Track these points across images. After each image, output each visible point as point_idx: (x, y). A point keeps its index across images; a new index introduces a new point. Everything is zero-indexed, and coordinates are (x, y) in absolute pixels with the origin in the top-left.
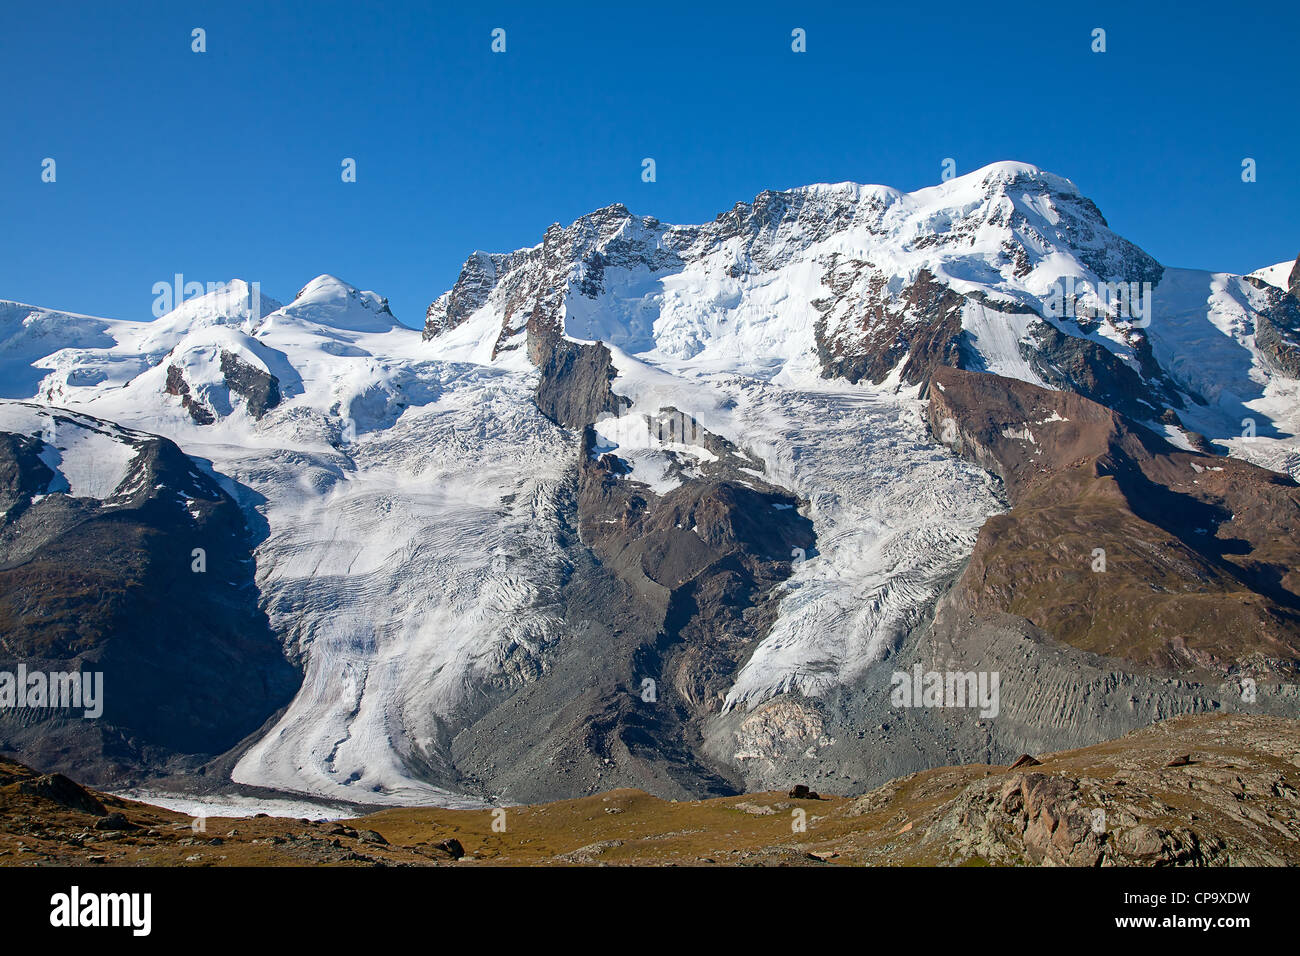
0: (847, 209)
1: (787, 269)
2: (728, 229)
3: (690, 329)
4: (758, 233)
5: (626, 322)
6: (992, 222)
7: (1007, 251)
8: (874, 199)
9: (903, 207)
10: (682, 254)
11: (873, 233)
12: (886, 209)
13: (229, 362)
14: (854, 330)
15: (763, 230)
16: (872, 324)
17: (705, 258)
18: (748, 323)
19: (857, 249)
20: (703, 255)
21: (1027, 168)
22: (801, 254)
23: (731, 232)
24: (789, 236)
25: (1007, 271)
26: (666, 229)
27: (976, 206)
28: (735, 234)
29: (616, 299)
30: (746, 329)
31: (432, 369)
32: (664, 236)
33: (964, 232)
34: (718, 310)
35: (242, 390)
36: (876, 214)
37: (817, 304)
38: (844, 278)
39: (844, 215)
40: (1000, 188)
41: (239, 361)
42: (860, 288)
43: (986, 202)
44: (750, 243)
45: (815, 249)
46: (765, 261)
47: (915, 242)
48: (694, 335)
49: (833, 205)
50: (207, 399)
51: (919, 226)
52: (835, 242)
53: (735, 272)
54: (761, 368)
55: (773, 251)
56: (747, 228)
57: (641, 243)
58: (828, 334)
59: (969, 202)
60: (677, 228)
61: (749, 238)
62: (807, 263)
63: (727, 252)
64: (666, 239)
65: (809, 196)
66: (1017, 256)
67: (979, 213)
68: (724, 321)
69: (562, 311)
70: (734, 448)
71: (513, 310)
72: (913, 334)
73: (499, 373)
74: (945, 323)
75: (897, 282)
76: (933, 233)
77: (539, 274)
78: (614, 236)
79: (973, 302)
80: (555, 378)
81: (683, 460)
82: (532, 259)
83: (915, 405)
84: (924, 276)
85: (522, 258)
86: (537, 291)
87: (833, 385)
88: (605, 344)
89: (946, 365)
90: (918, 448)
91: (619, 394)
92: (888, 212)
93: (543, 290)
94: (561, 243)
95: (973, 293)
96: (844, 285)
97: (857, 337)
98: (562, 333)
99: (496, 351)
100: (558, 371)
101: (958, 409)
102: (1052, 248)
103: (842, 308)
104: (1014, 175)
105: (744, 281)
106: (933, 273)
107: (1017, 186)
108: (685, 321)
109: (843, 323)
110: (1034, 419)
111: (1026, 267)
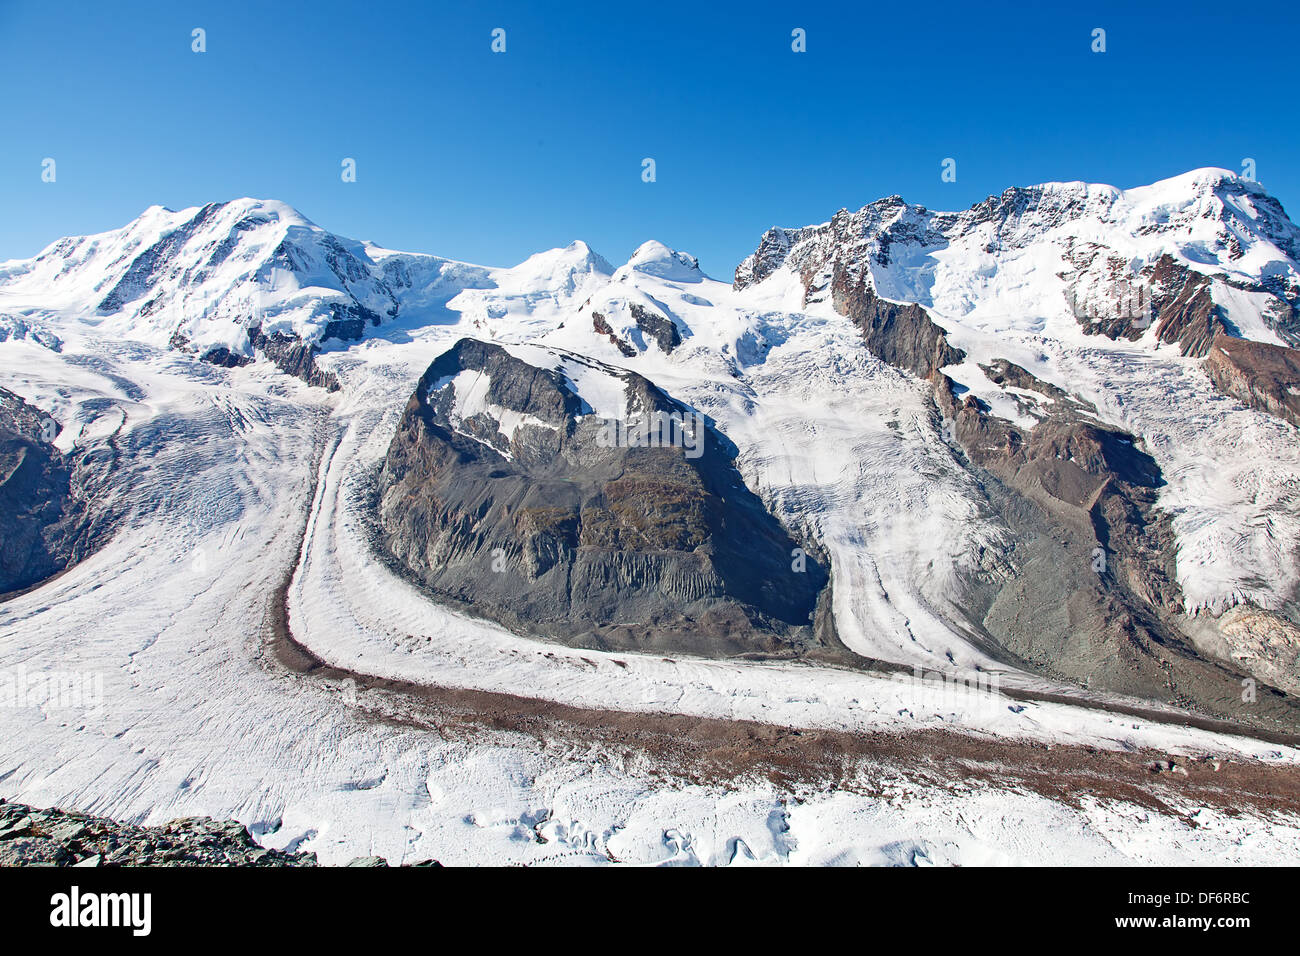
0: (1079, 203)
1: (1030, 248)
2: (981, 216)
3: (962, 292)
4: (1005, 220)
5: (912, 285)
6: (1205, 216)
7: (1221, 239)
8: (1101, 195)
9: (1125, 202)
10: (945, 234)
12: (1112, 203)
13: (636, 311)
15: (1010, 217)
16: (1119, 294)
17: (964, 238)
18: (1005, 289)
19: (1094, 234)
20: (962, 235)
21: (1228, 174)
22: (1041, 237)
23: (985, 217)
24: (1031, 222)
25: (1223, 255)
26: (932, 215)
27: (1190, 203)
28: (988, 220)
29: (901, 267)
30: (1004, 292)
31: (777, 318)
32: (931, 221)
33: (1179, 223)
34: (980, 277)
35: (651, 332)
36: (1104, 208)
37: (1062, 275)
38: (1083, 256)
39: (1075, 206)
40: (1209, 191)
41: (644, 310)
42: (1100, 264)
43: (1198, 200)
44: (1000, 227)
45: (1053, 233)
46: (1013, 241)
48: (965, 296)
49: (1066, 200)
50: (630, 337)
51: (1144, 218)
52: (1069, 227)
53: (990, 249)
54: (1031, 325)
55: (1019, 233)
56: (997, 216)
57: (914, 225)
58: (1080, 300)
59: (1185, 199)
60: (941, 214)
61: (999, 223)
62: (1048, 243)
63: (981, 233)
64: (933, 224)
66: (1230, 243)
67: (1193, 209)
68: (986, 286)
69: (870, 277)
70: (1064, 394)
71: (809, 272)
72: (1161, 304)
73: (823, 322)
74: (1195, 299)
75: (1137, 263)
76: (1154, 223)
77: (831, 246)
78: (894, 220)
79: (1218, 282)
80: (881, 329)
81: (1025, 401)
82: (820, 234)
83: (1190, 363)
84: (1166, 259)
85: (810, 233)
86: (833, 259)
87: (1101, 341)
88: (921, 306)
89: (1211, 332)
90: (1213, 399)
91: (955, 347)
92: (1114, 206)
93: (840, 259)
94: (850, 224)
95: (1218, 276)
96: (1084, 262)
97: (1110, 303)
98: (875, 295)
99: (805, 302)
100: (883, 323)
101: (1246, 370)
102: (1255, 237)
103: (1087, 280)
104: (1219, 179)
105: (998, 256)
106: (1175, 256)
107: (1221, 188)
108: (957, 286)
109: (1092, 292)
111: (1239, 252)
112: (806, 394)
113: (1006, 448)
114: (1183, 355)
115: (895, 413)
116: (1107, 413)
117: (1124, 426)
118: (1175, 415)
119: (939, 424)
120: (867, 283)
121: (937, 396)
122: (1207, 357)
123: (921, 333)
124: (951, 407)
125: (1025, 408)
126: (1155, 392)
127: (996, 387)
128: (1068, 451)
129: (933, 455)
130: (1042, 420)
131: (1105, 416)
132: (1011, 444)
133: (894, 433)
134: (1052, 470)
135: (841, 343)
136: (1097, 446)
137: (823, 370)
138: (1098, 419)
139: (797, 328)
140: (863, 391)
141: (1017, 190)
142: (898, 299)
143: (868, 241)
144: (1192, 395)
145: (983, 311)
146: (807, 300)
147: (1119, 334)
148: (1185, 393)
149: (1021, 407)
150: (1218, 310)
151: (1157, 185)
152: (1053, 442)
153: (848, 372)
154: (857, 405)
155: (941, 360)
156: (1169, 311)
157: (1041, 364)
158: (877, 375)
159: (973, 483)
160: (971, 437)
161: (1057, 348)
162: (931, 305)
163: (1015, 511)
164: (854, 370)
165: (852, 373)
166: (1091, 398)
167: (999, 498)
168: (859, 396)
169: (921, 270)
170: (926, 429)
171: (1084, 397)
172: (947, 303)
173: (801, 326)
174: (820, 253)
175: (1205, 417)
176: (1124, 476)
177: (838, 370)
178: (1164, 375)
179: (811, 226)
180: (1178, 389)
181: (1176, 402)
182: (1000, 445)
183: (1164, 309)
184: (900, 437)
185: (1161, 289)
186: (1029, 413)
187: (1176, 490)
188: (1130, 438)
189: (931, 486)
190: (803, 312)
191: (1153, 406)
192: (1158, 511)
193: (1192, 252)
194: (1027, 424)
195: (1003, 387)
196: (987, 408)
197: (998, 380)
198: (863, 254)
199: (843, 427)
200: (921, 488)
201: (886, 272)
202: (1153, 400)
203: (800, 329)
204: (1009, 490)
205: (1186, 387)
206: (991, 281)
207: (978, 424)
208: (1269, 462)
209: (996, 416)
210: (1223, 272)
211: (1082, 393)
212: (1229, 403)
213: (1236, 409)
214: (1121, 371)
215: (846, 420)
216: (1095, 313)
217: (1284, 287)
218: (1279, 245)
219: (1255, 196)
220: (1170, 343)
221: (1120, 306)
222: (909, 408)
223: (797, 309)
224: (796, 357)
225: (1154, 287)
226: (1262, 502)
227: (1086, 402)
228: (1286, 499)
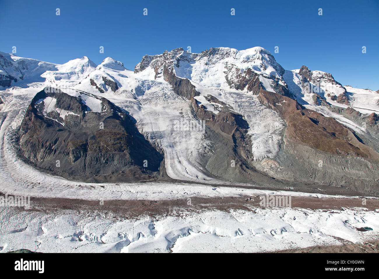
1: (217, 64)
2: (204, 55)
5: (186, 73)
6: (258, 59)
7: (261, 65)
8: (234, 51)
9: (240, 54)
10: (195, 59)
11: (235, 59)
12: (236, 54)
13: (104, 79)
14: (235, 79)
15: (211, 56)
16: (238, 78)
17: (200, 61)
18: (210, 75)
19: (232, 62)
20: (199, 60)
21: (263, 48)
22: (219, 61)
23: (205, 55)
24: (217, 57)
25: (262, 69)
27: (254, 55)
29: (183, 68)
30: (210, 76)
31: (147, 82)
32: (191, 55)
33: (252, 60)
34: (204, 72)
35: (109, 85)
36: (235, 55)
37: (224, 72)
38: (230, 67)
39: (228, 54)
40: (258, 52)
41: (107, 79)
42: (234, 70)
43: (256, 55)
44: (209, 58)
45: (222, 61)
46: (212, 62)
47: (243, 61)
48: (200, 77)
49: (225, 52)
50: (102, 87)
51: (244, 58)
52: (226, 60)
53: (206, 64)
54: (217, 85)
55: (214, 60)
56: (208, 55)
57: (186, 56)
58: (229, 79)
59: (253, 54)
60: (193, 54)
61: (209, 57)
62: (221, 63)
63: (204, 60)
65: (220, 50)
66: (263, 66)
67: (255, 57)
68: (205, 74)
69: (174, 71)
70: (226, 104)
71: (157, 68)
72: (248, 81)
73: (161, 83)
74: (256, 80)
75: (243, 70)
76: (246, 60)
77: (163, 61)
78: (181, 54)
79: (261, 76)
80: (177, 86)
81: (216, 106)
82: (160, 57)
83: (255, 96)
84: (249, 69)
85: (157, 57)
86: (164, 65)
87: (234, 90)
88: (188, 79)
89: (259, 89)
90: (260, 106)
91: (198, 91)
92: (237, 54)
93: (166, 65)
94: (168, 55)
95: (261, 74)
96: (230, 69)
97: (236, 80)
98: (176, 76)
99: (156, 77)
100: (178, 84)
101: (267, 99)
102: (269, 65)
103: (231, 74)
104: (261, 50)
105: (208, 66)
106: (251, 69)
107: (261, 52)
108: (198, 74)
109: (232, 77)
110: (281, 101)
111: (265, 69)
112: (156, 104)
114: (253, 94)
115: (182, 110)
116: (236, 109)
117: (240, 113)
118: (252, 110)
119: (194, 113)
120: (173, 72)
121: (193, 105)
122: (259, 95)
123: (188, 87)
124: (197, 108)
125: (216, 108)
126: (247, 104)
127: (208, 102)
128: (227, 120)
130: (220, 111)
131: (235, 110)
132: (212, 118)
133: (181, 115)
134: (223, 125)
135: (166, 89)
136: (234, 118)
137: (161, 97)
138: (234, 111)
141: (213, 48)
142: (182, 77)
143: (174, 60)
144: (255, 105)
145: (204, 81)
147: (238, 89)
148: (254, 104)
149: (215, 108)
150: (261, 83)
151: (247, 50)
152: (223, 118)
153: (168, 98)
154: (171, 108)
155: (194, 95)
156: (251, 82)
157: (220, 96)
158: (176, 99)
160: (202, 116)
161: (224, 92)
162: (191, 79)
163: (213, 136)
164: (170, 97)
165: (169, 98)
166: (232, 105)
167: (210, 133)
168: (171, 105)
169: (188, 69)
170: (190, 114)
171: (230, 105)
172: (195, 79)
173: (155, 84)
174: (160, 63)
175: (258, 110)
176: (240, 126)
177: (165, 97)
178: (249, 99)
179: (157, 55)
180: (252, 103)
181: (252, 107)
182: (210, 118)
184: (183, 117)
185: (248, 77)
186: (217, 109)
187: (252, 129)
188: (241, 116)
190: (155, 80)
191: (247, 108)
192: (248, 135)
193: (255, 68)
194: (216, 112)
196: (206, 108)
197: (209, 101)
198: (172, 64)
199: (167, 114)
201: (179, 69)
202: (247, 106)
203: (154, 85)
204: (212, 131)
205: (254, 103)
206: (207, 73)
207: (204, 113)
208: (272, 122)
209: (208, 110)
210: (262, 73)
211: (230, 104)
212: (264, 107)
213: (265, 108)
214: (239, 98)
215: (168, 112)
216: (233, 83)
217: (275, 78)
218: (274, 68)
219: (269, 55)
220: (250, 91)
221: (239, 81)
222: (185, 108)
223: (153, 79)
224: (153, 93)
225: (246, 77)
226: (271, 132)
227: (231, 107)
228: (276, 131)
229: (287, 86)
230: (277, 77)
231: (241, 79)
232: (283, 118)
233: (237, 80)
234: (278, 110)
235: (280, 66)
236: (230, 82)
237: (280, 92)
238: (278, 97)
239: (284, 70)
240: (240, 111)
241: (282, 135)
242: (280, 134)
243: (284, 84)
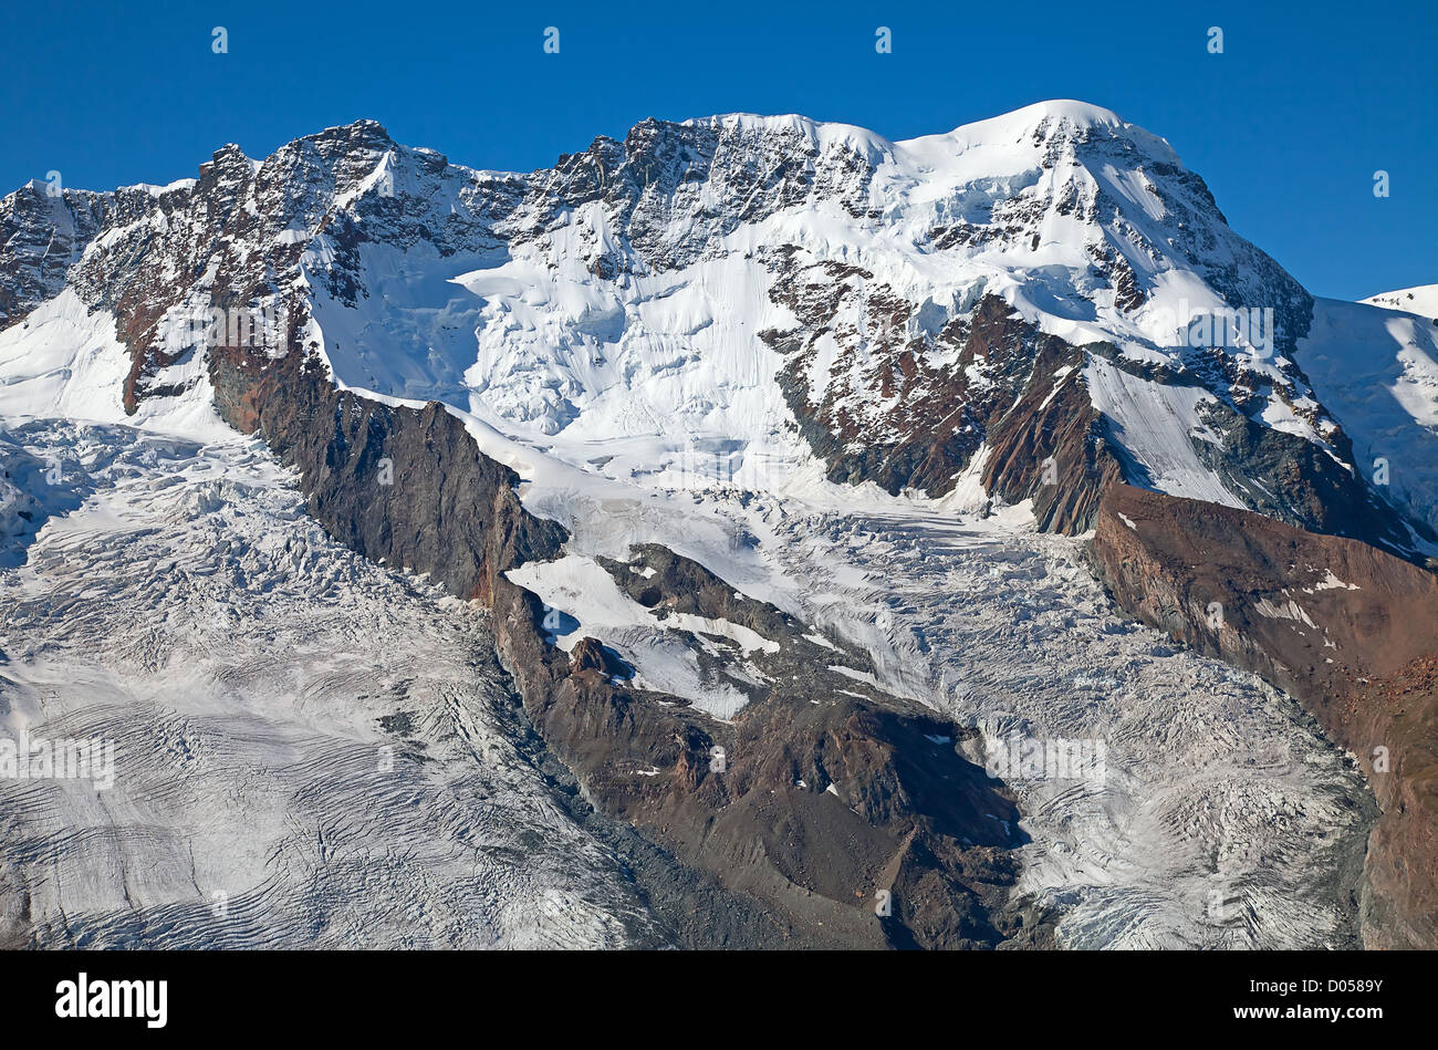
0: (799, 165)
1: (699, 270)
2: (581, 186)
3: (544, 375)
4: (635, 199)
5: (420, 355)
6: (1064, 209)
7: (1099, 264)
8: (846, 150)
9: (898, 170)
10: (499, 227)
11: (856, 214)
12: (871, 170)
14: (869, 396)
15: (648, 193)
16: (899, 385)
17: (544, 238)
18: (647, 369)
19: (836, 243)
20: (538, 231)
21: (1102, 115)
22: (721, 243)
23: (588, 190)
24: (697, 206)
25: (1105, 299)
26: (463, 178)
27: (1032, 179)
28: (596, 197)
29: (391, 308)
30: (643, 373)
32: (460, 192)
33: (1015, 223)
34: (586, 339)
36: (855, 181)
37: (771, 338)
38: (816, 294)
39: (793, 176)
40: (1067, 157)
42: (850, 314)
43: (1047, 173)
44: (627, 215)
45: (745, 237)
46: (657, 251)
47: (933, 236)
48: (554, 385)
49: (772, 157)
51: (939, 208)
52: (783, 224)
53: (605, 269)
55: (673, 231)
56: (618, 187)
57: (419, 201)
58: (815, 397)
59: (1020, 172)
60: (482, 176)
61: (622, 205)
62: (737, 260)
63: (584, 229)
64: (465, 199)
66: (1115, 273)
67: (1040, 191)
68: (601, 361)
69: (314, 332)
70: (801, 628)
71: (143, 311)
72: (988, 410)
73: (187, 450)
74: (1056, 400)
75: (932, 311)
76: (963, 222)
77: (201, 241)
78: (367, 184)
79: (1101, 361)
80: (349, 470)
81: (712, 649)
82: (167, 210)
83: (1057, 545)
84: (992, 306)
85: (140, 205)
86: (208, 278)
87: (865, 498)
88: (449, 409)
89: (1094, 477)
90: (1112, 630)
91: (543, 517)
92: (875, 177)
93: (228, 279)
94: (252, 187)
95: (1098, 347)
96: (819, 308)
97: (881, 407)
98: (330, 378)
99: (134, 394)
100: (355, 454)
101: (1171, 564)
102: (1165, 262)
103: (828, 350)
104: (1085, 126)
105: (625, 287)
106: (1010, 300)
107: (1092, 148)
108: (531, 359)
109: (840, 380)
110: (1298, 584)
111: (1135, 294)
112: (153, 652)
113: (680, 769)
114: (1043, 530)
115: (401, 691)
116: (897, 671)
117: (935, 702)
118: (1039, 670)
119: (513, 716)
120: (306, 344)
121: (504, 643)
122: (1090, 534)
123: (453, 478)
124: (542, 669)
125: (716, 666)
126: (991, 618)
127: (643, 616)
128: (821, 769)
129: (506, 798)
130: (755, 694)
131: (892, 678)
132: (690, 757)
133: (402, 743)
134: (788, 818)
135: (246, 506)
136: (883, 753)
137: (201, 581)
138: (880, 686)
139: (116, 466)
140: (309, 633)
141: (659, 126)
142: (388, 391)
143: (302, 235)
144: (1069, 623)
145: (597, 425)
146: (139, 388)
147: (906, 483)
148: (1054, 618)
149: (705, 661)
150: (1104, 425)
151: (962, 131)
152: (787, 749)
153: (268, 586)
154: (299, 675)
155: (510, 553)
156: (1010, 424)
157: (743, 557)
158: (346, 594)
159: (608, 866)
160: (593, 744)
161: (776, 516)
162: (467, 409)
163: (711, 929)
164: (285, 579)
165: (279, 587)
166: (861, 635)
167: (674, 898)
168: (302, 650)
169: (442, 315)
170: (484, 733)
171: (844, 632)
172: (511, 401)
173: (131, 460)
174: (169, 262)
175: (1100, 673)
176: (944, 824)
177: (240, 580)
178: (1007, 577)
179: (139, 187)
180: (1039, 610)
181: (1038, 640)
182: (665, 762)
183: (996, 423)
184: (415, 755)
185: (986, 374)
186: (724, 678)
187: (1055, 851)
188: (950, 729)
189: (507, 882)
190: (130, 421)
191: (992, 651)
192: (1025, 902)
193: (1047, 289)
194: (723, 705)
195: (662, 615)
196: (627, 671)
197: (648, 598)
198: (293, 268)
199: (266, 735)
200: (483, 886)
201: (355, 318)
202: (991, 636)
203: (126, 467)
204: (694, 877)
205: (1055, 606)
206: (610, 349)
207: (609, 711)
208: (1234, 773)
209: (651, 688)
210: (1107, 339)
211: (839, 624)
212: (1143, 638)
213: (1158, 652)
214: (918, 571)
215: (271, 718)
216: (851, 431)
217: (1229, 376)
218: (1211, 282)
219: (1159, 170)
220: (1013, 500)
221: (902, 415)
222: (435, 675)
223: (109, 410)
224: (120, 546)
225: (971, 372)
226: (1231, 866)
227: (849, 646)
228: (1277, 856)
229: (1341, 441)
230: (1242, 367)
231: (920, 393)
232: (1336, 734)
233: (892, 403)
234: (1279, 668)
235: (1267, 266)
236: (826, 423)
237: (1283, 499)
238: (1268, 547)
239: (1309, 302)
240: (932, 682)
241: (1342, 895)
242: (1322, 883)
243: (1315, 423)
